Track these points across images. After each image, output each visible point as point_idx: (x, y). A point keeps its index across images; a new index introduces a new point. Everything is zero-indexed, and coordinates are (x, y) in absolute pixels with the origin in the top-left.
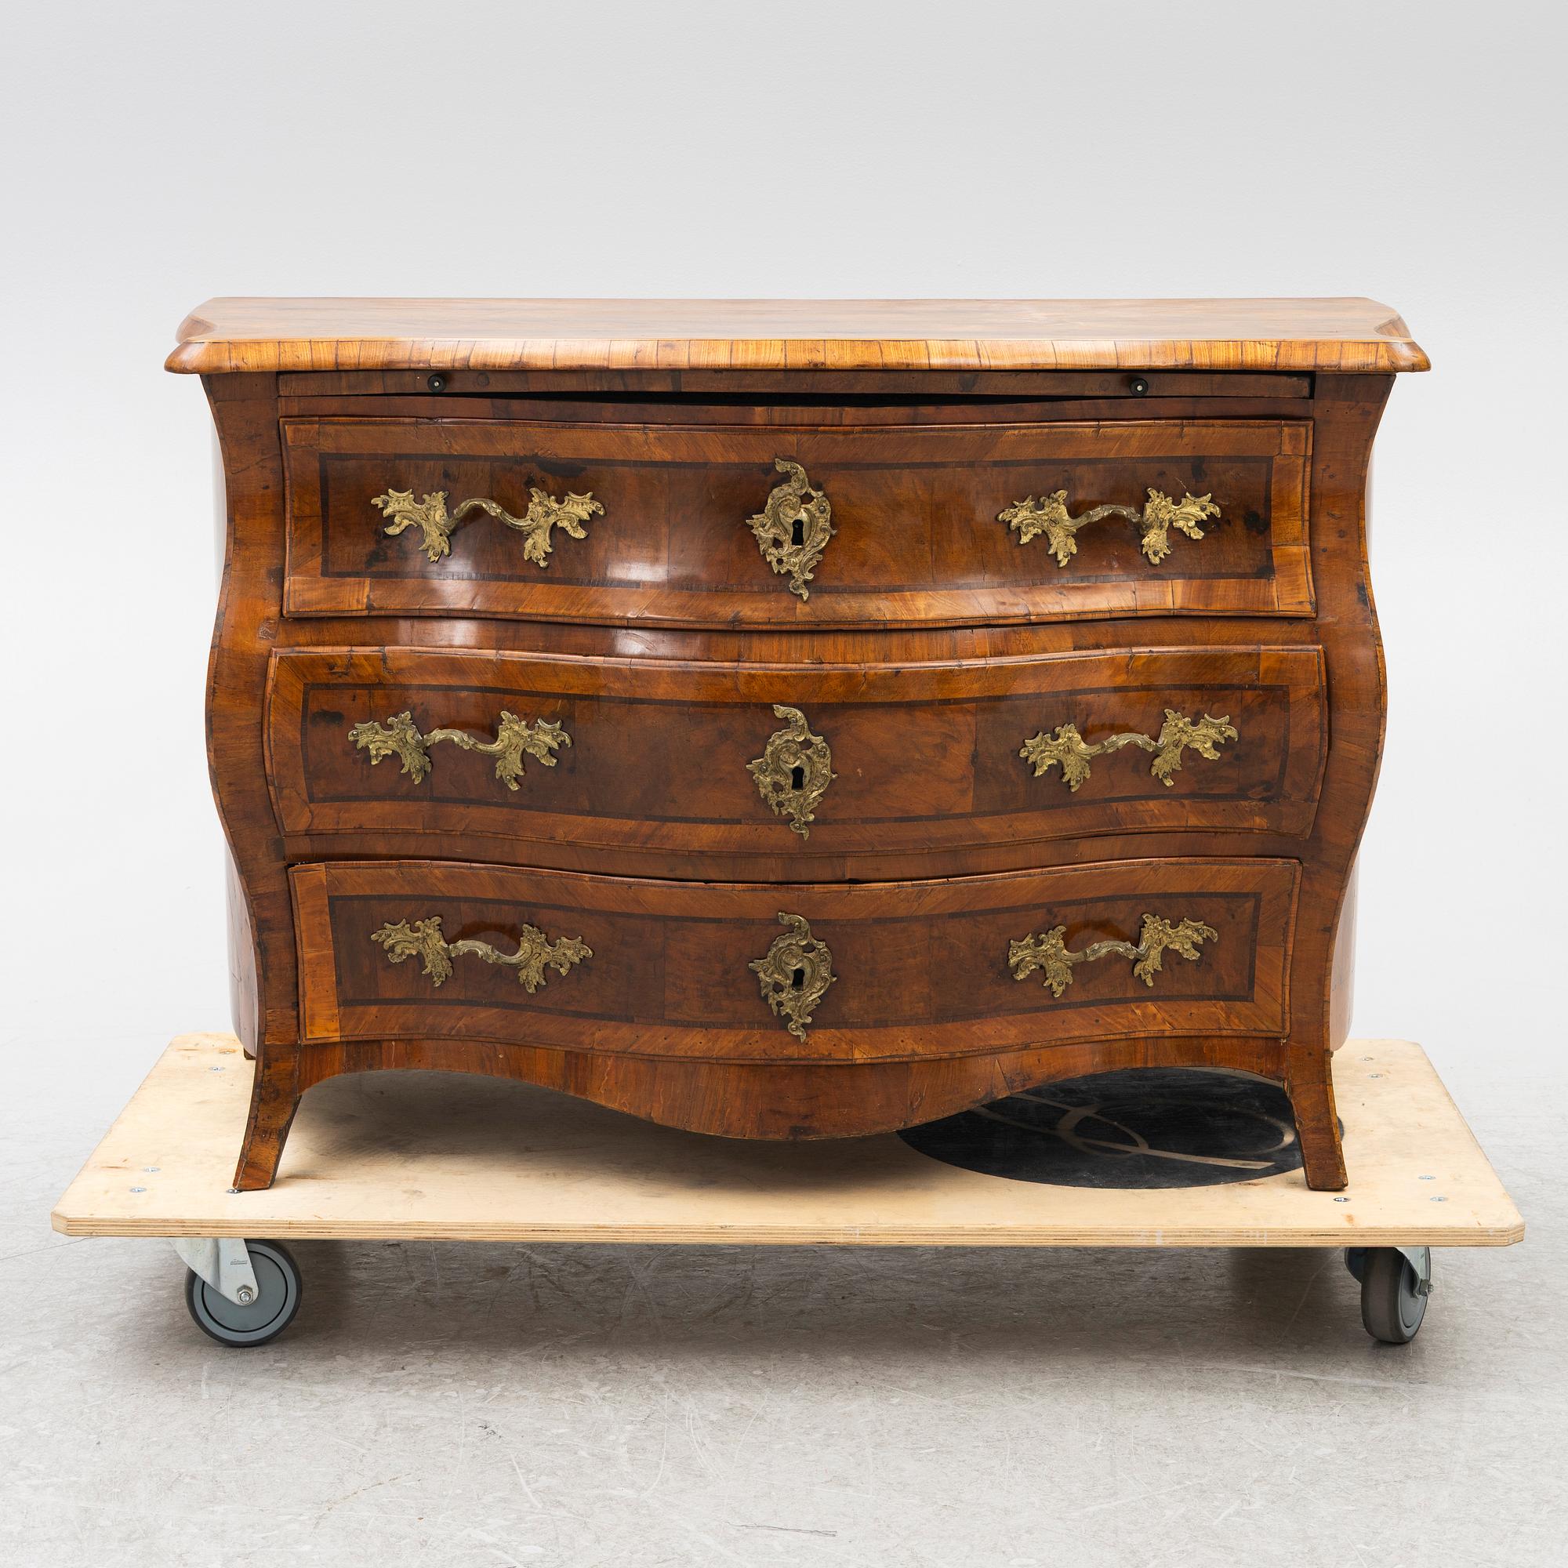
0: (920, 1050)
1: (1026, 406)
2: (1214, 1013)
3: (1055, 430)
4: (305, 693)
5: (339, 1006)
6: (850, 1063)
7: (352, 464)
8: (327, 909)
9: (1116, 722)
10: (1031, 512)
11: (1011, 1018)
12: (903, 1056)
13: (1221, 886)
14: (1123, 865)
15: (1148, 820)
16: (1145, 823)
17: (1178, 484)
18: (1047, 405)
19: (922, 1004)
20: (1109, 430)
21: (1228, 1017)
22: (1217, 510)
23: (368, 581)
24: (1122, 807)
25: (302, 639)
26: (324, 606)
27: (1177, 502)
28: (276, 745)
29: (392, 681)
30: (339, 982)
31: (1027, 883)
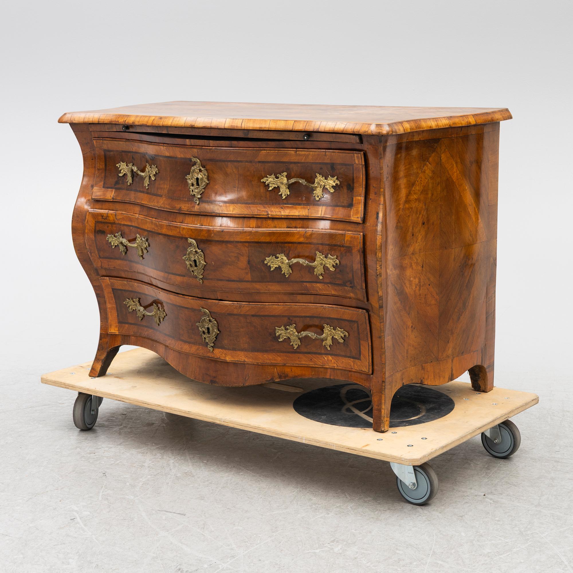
0: (246, 360)
1: (270, 142)
2: (350, 363)
3: (280, 151)
4: (95, 224)
5: (118, 323)
6: (225, 361)
7: (112, 153)
8: (112, 292)
9: (300, 255)
10: (273, 179)
11: (278, 354)
12: (241, 361)
13: (346, 317)
14: (313, 306)
15: (319, 290)
16: (318, 291)
17: (327, 172)
18: (277, 143)
19: (247, 345)
20: (300, 152)
21: (354, 365)
22: (338, 183)
23: (114, 190)
24: (308, 285)
25: (97, 207)
26: (101, 197)
27: (326, 179)
28: (88, 239)
29: (117, 222)
30: (118, 316)
31: (278, 309)
